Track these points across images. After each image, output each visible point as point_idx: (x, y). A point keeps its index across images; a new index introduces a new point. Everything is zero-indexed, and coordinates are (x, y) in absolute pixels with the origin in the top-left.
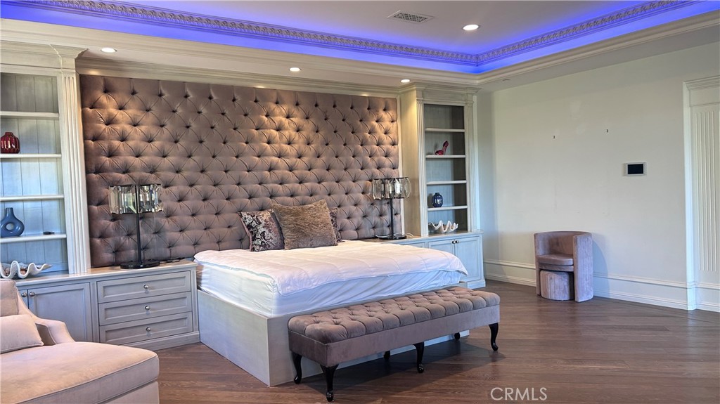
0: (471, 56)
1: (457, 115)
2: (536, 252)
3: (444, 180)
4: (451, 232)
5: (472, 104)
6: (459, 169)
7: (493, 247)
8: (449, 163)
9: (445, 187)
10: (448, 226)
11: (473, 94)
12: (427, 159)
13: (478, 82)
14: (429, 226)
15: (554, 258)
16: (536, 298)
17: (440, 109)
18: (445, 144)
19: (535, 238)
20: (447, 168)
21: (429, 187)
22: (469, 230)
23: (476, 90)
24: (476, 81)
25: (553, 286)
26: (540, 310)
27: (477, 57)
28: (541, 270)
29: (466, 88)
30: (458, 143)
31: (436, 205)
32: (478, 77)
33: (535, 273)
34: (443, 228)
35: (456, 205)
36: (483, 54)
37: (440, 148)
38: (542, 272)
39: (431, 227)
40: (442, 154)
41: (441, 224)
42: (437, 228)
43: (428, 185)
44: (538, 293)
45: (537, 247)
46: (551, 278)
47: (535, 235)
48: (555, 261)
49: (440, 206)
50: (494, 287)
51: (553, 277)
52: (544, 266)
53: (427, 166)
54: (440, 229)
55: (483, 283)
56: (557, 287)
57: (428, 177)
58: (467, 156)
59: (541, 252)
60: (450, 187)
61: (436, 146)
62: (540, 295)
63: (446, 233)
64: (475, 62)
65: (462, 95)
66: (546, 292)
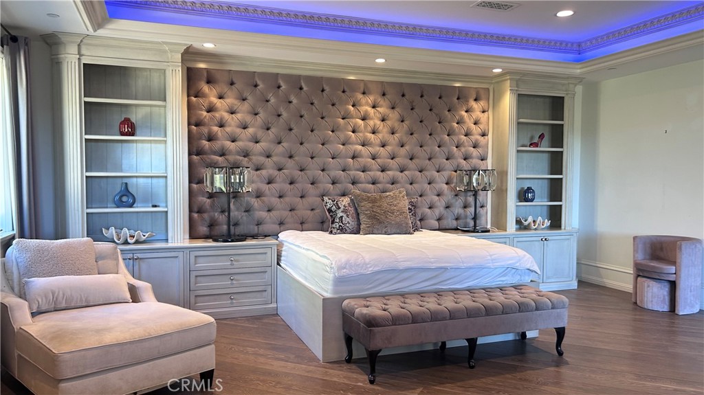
0: (572, 44)
1: (557, 105)
2: (634, 256)
3: (539, 174)
4: (543, 229)
5: (574, 95)
6: (556, 164)
7: (589, 248)
8: (546, 157)
9: (540, 181)
10: (538, 222)
11: (576, 85)
12: (518, 151)
13: (579, 71)
14: (516, 221)
15: (654, 264)
16: (631, 306)
17: (538, 99)
18: (542, 137)
19: (634, 241)
20: (544, 161)
21: (519, 181)
22: (563, 227)
23: (579, 80)
24: (577, 70)
25: (650, 294)
26: (635, 320)
27: (579, 44)
28: (639, 276)
29: (569, 77)
30: (557, 136)
31: (527, 200)
32: (580, 66)
33: (631, 278)
34: (533, 224)
35: (551, 201)
36: (585, 42)
37: (536, 140)
38: (639, 279)
39: (518, 222)
40: (537, 147)
41: (530, 219)
42: (526, 223)
43: (517, 179)
44: (633, 300)
45: (635, 251)
46: (648, 286)
47: (635, 238)
48: (654, 267)
49: (532, 200)
50: (587, 290)
51: (651, 285)
52: (642, 272)
53: (518, 158)
54: (529, 224)
55: (574, 285)
56: (655, 296)
57: (518, 170)
58: (565, 150)
59: (640, 257)
60: (546, 181)
61: (532, 138)
62: (636, 303)
63: (536, 229)
64: (577, 50)
65: (563, 85)
66: (642, 301)
